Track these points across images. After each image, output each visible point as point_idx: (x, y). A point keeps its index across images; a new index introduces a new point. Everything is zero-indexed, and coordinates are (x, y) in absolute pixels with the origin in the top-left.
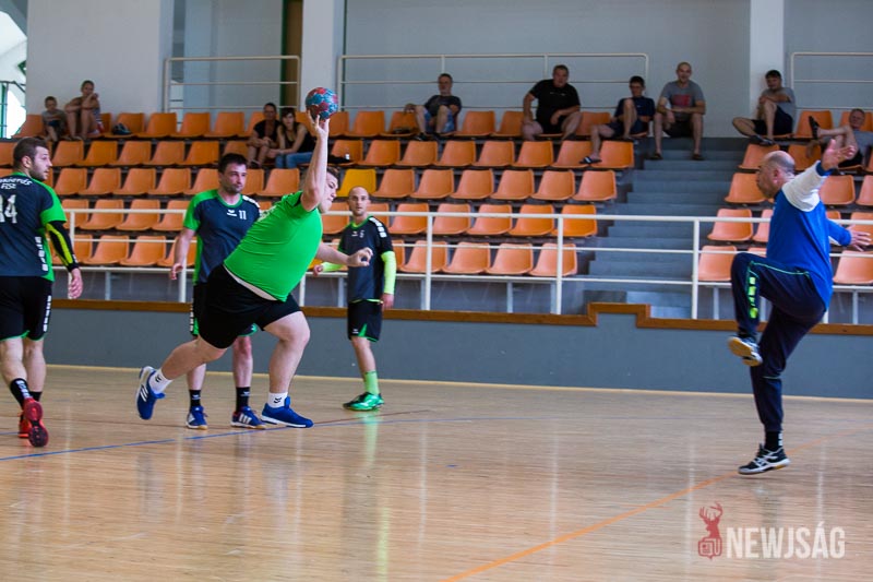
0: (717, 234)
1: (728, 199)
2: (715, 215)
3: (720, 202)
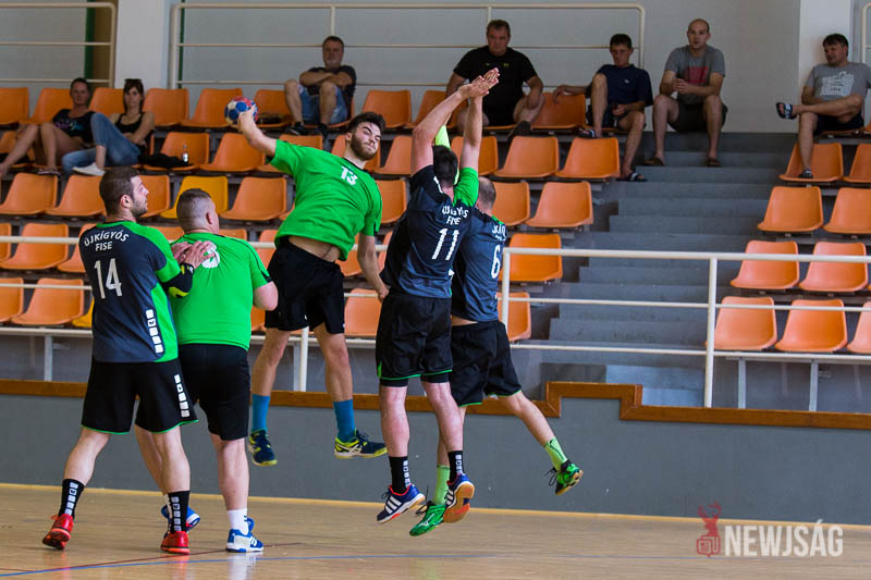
0: (745, 279)
1: (763, 226)
2: (742, 249)
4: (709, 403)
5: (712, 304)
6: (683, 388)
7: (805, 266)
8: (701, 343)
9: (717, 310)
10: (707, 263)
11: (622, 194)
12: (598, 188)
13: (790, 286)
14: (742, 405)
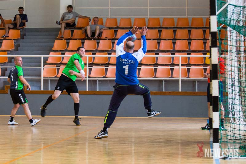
0: (49, 61)
1: (53, 49)
2: (49, 54)
3: (50, 50)
4: (42, 89)
5: (42, 67)
6: (36, 86)
7: (63, 58)
8: (40, 76)
9: (43, 68)
10: (41, 57)
11: (21, 43)
12: (16, 41)
13: (60, 62)
14: (50, 90)
